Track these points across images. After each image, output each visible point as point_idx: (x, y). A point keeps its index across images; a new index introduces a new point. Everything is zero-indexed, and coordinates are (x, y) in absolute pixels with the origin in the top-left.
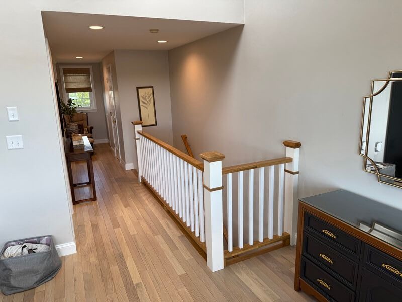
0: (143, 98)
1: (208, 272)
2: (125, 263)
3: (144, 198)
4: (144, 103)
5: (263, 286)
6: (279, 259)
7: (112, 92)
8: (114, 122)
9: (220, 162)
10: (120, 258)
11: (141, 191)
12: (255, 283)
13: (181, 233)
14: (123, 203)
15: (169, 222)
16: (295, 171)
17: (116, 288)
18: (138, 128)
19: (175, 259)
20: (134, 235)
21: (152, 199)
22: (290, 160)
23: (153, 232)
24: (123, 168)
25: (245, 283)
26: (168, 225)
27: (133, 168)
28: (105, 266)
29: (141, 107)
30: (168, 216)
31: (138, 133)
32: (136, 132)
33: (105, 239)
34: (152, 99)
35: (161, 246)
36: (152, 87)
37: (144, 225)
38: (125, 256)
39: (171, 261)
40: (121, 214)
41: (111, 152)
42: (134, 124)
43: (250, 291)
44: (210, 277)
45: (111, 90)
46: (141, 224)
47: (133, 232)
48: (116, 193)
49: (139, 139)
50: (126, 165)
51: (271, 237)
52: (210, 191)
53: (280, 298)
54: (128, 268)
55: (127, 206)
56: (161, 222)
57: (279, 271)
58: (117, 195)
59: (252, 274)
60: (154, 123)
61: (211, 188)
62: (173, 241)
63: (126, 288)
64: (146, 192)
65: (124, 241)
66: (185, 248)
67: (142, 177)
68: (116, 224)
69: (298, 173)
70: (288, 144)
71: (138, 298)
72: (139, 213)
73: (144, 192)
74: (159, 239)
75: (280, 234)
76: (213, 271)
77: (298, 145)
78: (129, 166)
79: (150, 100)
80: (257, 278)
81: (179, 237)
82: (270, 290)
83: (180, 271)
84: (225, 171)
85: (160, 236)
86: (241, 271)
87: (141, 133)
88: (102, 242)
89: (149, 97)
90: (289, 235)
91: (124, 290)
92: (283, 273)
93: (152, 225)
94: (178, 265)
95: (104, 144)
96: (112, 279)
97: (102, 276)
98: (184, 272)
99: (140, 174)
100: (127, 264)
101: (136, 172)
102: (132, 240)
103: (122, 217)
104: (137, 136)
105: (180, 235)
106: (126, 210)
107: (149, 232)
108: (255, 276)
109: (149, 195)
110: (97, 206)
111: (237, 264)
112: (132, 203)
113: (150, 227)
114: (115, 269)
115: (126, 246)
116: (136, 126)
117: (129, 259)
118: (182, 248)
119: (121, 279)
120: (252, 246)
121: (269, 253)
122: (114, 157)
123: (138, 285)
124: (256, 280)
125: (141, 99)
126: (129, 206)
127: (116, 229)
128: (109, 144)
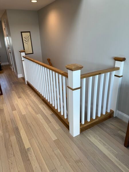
0: (25, 38)
1: (71, 137)
2: (20, 134)
3: (29, 93)
4: (26, 41)
5: (105, 145)
6: (110, 126)
7: (8, 37)
8: (10, 52)
9: (79, 71)
10: (16, 130)
11: (27, 89)
12: (100, 143)
13: (52, 113)
14: (17, 96)
15: (44, 106)
16: (120, 75)
17: (14, 153)
18: (23, 54)
19: (50, 129)
20: (24, 115)
21: (33, 93)
22: (118, 69)
23: (36, 112)
24: (17, 77)
25: (94, 143)
26: (43, 107)
27: (22, 77)
28: (7, 137)
29: (24, 43)
30: (43, 102)
31: (23, 57)
32: (22, 57)
33: (8, 118)
34: (30, 39)
35: (41, 121)
36: (30, 32)
37: (30, 109)
38: (20, 128)
39: (47, 131)
40: (16, 102)
41: (10, 69)
42: (21, 52)
43: (99, 149)
44: (73, 141)
45: (7, 36)
46: (28, 108)
47: (24, 112)
48: (13, 90)
49: (24, 61)
50: (18, 75)
51: (104, 113)
52: (73, 90)
53: (117, 153)
54: (22, 137)
55: (20, 97)
56: (39, 106)
57: (112, 133)
58: (14, 91)
59: (97, 137)
60: (32, 52)
61: (73, 88)
62: (47, 118)
63: (21, 152)
64: (30, 90)
65: (19, 119)
66: (55, 121)
67: (27, 81)
68: (14, 109)
69: (122, 76)
70: (117, 59)
71: (29, 160)
72: (27, 102)
73: (29, 89)
74: (39, 116)
75: (109, 111)
76: (74, 137)
77: (123, 60)
78: (20, 76)
79: (29, 39)
80: (100, 139)
81: (51, 115)
82: (111, 148)
83: (54, 138)
84: (82, 77)
85: (40, 115)
86: (91, 135)
87: (25, 57)
88: (5, 120)
89: (28, 38)
90: (114, 111)
91: (19, 154)
92: (115, 135)
93: (35, 108)
94: (52, 133)
95: (7, 65)
96: (12, 146)
97: (5, 144)
98: (57, 138)
99: (26, 80)
100: (21, 134)
101: (23, 78)
102: (24, 118)
103: (17, 104)
104: (23, 59)
105: (51, 113)
106: (19, 100)
107: (33, 113)
108: (99, 138)
109: (32, 91)
110: (3, 98)
111: (87, 130)
112: (23, 95)
113: (34, 110)
114: (13, 138)
115: (20, 122)
116: (21, 53)
117: (22, 131)
118: (53, 122)
119: (17, 145)
120: (95, 120)
121: (103, 122)
122: (12, 71)
123: (28, 149)
124: (100, 141)
125: (24, 39)
126: (21, 98)
127: (14, 112)
128: (9, 65)
